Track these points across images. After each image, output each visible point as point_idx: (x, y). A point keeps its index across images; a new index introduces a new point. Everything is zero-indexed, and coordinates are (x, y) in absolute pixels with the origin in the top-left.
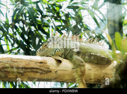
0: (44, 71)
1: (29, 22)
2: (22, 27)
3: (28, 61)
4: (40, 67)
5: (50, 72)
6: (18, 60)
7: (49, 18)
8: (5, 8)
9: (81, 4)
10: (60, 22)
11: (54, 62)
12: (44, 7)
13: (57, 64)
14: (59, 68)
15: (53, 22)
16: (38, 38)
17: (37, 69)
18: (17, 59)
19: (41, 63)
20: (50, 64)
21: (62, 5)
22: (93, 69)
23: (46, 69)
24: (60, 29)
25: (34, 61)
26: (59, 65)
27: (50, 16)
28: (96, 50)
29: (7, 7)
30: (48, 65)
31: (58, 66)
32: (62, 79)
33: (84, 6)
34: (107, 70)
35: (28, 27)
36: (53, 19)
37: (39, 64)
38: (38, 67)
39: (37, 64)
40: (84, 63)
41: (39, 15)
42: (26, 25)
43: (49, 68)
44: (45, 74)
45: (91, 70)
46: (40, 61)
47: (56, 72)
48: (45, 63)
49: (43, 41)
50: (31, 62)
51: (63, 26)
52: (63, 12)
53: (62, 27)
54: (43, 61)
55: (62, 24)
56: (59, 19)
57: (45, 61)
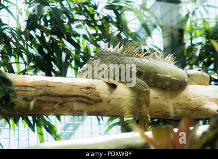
0: (93, 101)
1: (50, 29)
2: (40, 35)
3: (70, 85)
4: (88, 94)
5: (101, 101)
6: (56, 85)
7: (81, 23)
8: (14, 9)
9: (125, 3)
10: (95, 29)
11: (106, 87)
12: (72, 7)
13: (110, 90)
14: (113, 96)
15: (86, 29)
16: (65, 52)
17: (82, 97)
18: (55, 83)
19: (88, 88)
20: (101, 90)
21: (97, 5)
22: (159, 97)
23: (95, 98)
24: (95, 40)
25: (78, 86)
26: (113, 91)
27: (81, 21)
28: (164, 69)
29: (17, 6)
30: (97, 91)
31: (112, 93)
32: (116, 112)
33: (130, 6)
34: (179, 98)
35: (50, 36)
36: (86, 25)
37: (85, 90)
38: (84, 94)
39: (83, 89)
40: (148, 89)
41: (65, 19)
42: (46, 33)
43: (100, 96)
44: (93, 104)
45: (157, 98)
46: (86, 86)
47: (109, 101)
48: (93, 89)
49: (71, 58)
50: (74, 87)
51: (99, 35)
52: (98, 14)
53: (98, 37)
54: (90, 86)
55: (97, 31)
56: (93, 24)
57: (93, 85)
